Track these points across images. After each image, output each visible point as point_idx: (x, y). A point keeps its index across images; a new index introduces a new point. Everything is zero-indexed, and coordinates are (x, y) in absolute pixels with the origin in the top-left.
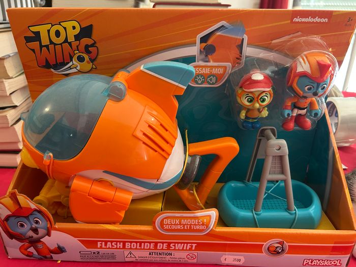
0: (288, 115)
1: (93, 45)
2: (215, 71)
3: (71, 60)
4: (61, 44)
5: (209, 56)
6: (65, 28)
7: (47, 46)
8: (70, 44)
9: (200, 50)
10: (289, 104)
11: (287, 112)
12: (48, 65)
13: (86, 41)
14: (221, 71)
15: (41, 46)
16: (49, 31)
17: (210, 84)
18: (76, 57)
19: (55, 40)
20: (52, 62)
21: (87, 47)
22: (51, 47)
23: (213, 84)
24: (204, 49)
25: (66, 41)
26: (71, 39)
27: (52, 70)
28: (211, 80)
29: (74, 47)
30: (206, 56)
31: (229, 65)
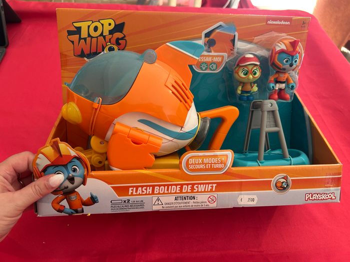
0: (273, 87)
1: (122, 39)
2: (215, 59)
3: (103, 50)
4: (97, 37)
5: (211, 48)
6: (103, 25)
7: (85, 39)
8: (104, 37)
9: (205, 43)
10: (273, 79)
11: (272, 85)
12: (82, 55)
13: (118, 35)
14: (219, 59)
15: (80, 39)
16: (89, 27)
17: (212, 70)
18: (108, 47)
19: (93, 33)
20: (87, 52)
21: (118, 39)
22: (88, 39)
23: (214, 70)
24: (207, 42)
25: (102, 34)
26: (106, 33)
27: (85, 59)
28: (212, 67)
29: (107, 39)
30: (209, 48)
31: (225, 54)
